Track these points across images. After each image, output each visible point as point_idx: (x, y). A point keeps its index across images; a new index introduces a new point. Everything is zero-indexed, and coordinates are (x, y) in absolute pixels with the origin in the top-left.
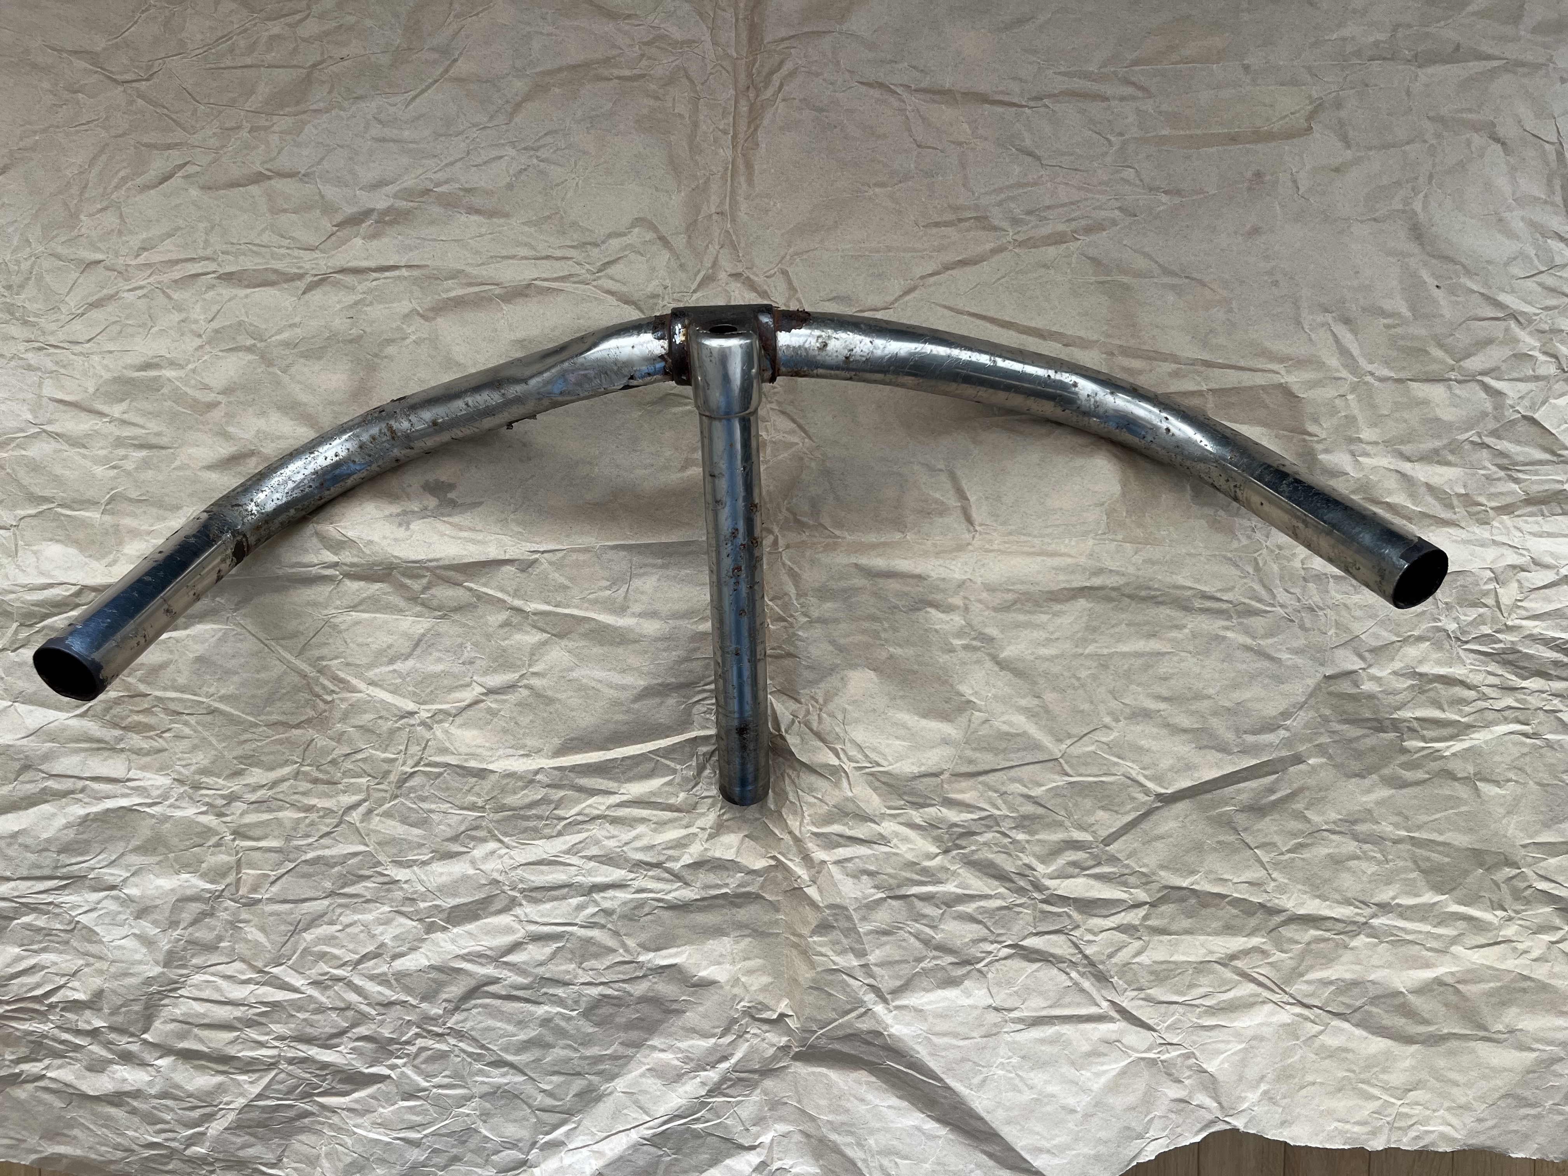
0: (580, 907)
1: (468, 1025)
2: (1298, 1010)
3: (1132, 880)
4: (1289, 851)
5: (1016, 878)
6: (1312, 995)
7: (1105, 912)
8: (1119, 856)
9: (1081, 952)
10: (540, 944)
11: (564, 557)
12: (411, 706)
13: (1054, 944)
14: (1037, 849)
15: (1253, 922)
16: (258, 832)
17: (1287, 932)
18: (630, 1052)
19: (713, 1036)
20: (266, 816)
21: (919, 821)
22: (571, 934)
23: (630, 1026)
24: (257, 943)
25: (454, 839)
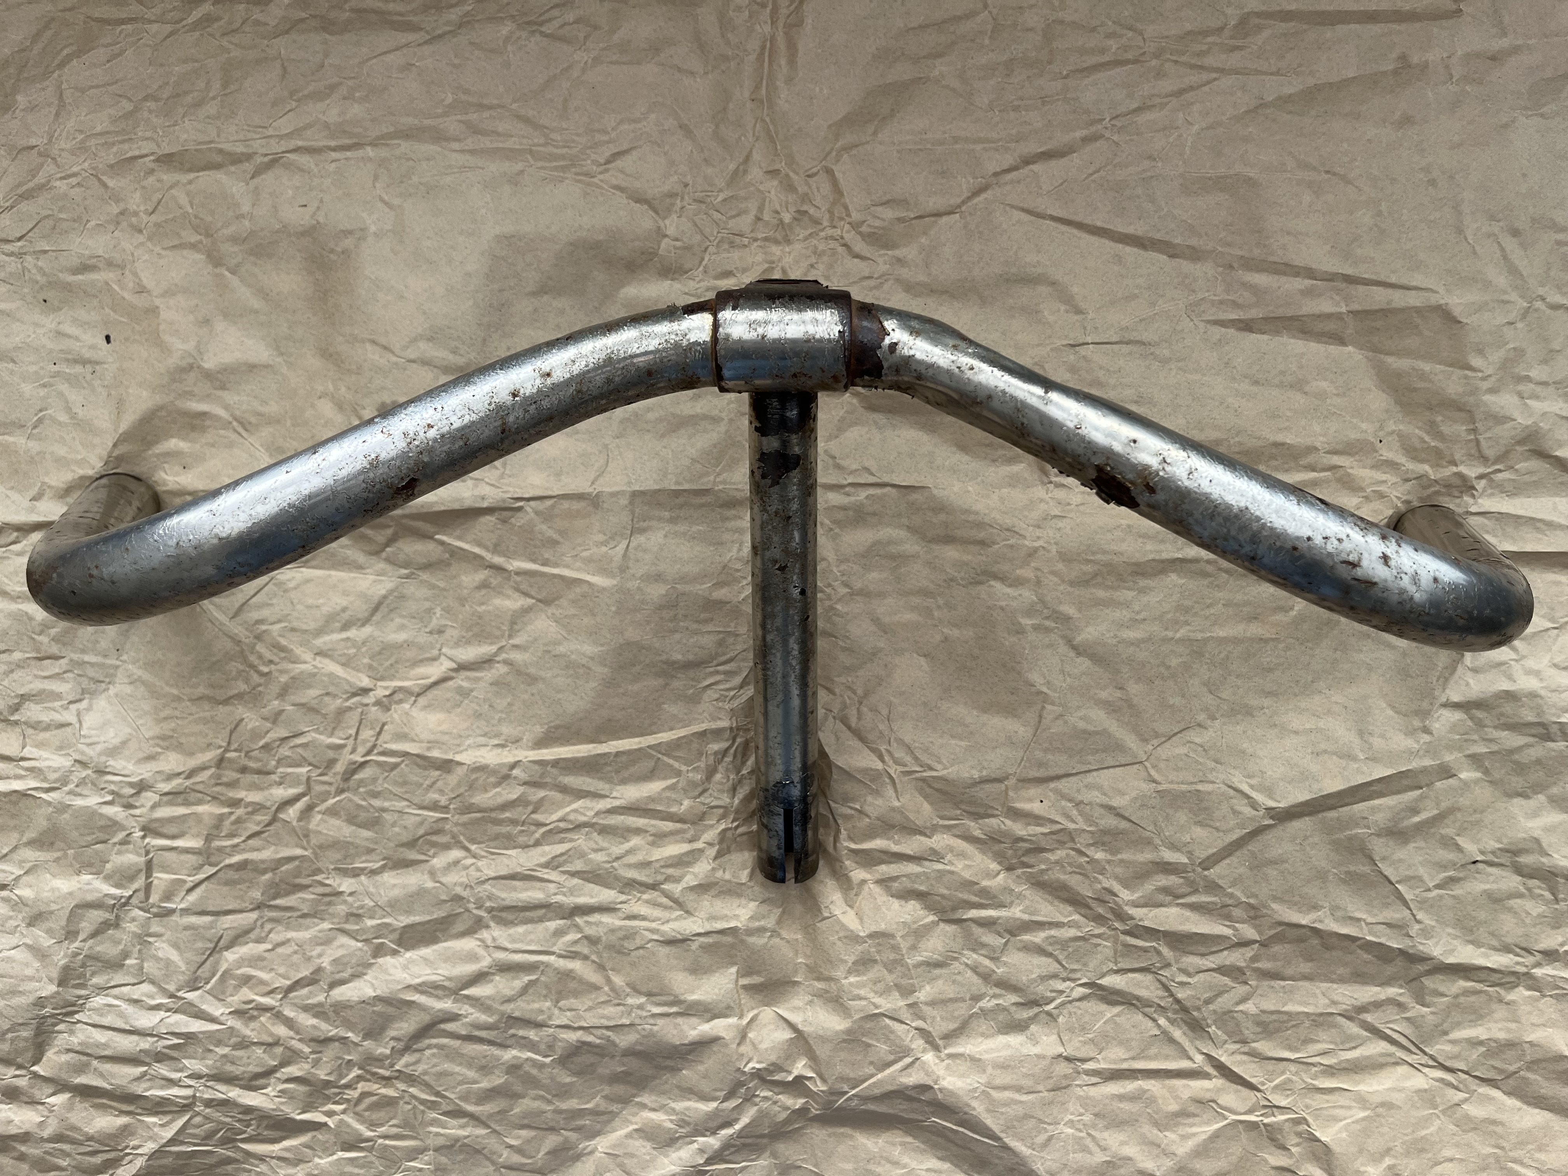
0: (559, 933)
1: (420, 1068)
2: (1439, 1074)
3: (1237, 912)
4: (1437, 887)
5: (1093, 904)
6: (1456, 1057)
7: (1203, 950)
8: (1221, 882)
9: (1172, 995)
10: (508, 975)
11: (553, 507)
12: (365, 681)
13: (1138, 984)
14: (1119, 870)
15: (1390, 970)
16: (172, 829)
17: (1429, 982)
18: (615, 1107)
19: (714, 1099)
20: (181, 811)
21: (977, 833)
22: (547, 965)
23: (615, 1079)
24: (168, 963)
25: (411, 844)
